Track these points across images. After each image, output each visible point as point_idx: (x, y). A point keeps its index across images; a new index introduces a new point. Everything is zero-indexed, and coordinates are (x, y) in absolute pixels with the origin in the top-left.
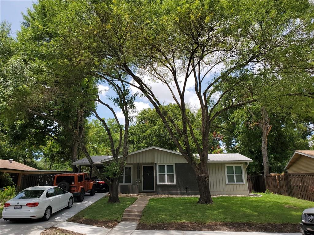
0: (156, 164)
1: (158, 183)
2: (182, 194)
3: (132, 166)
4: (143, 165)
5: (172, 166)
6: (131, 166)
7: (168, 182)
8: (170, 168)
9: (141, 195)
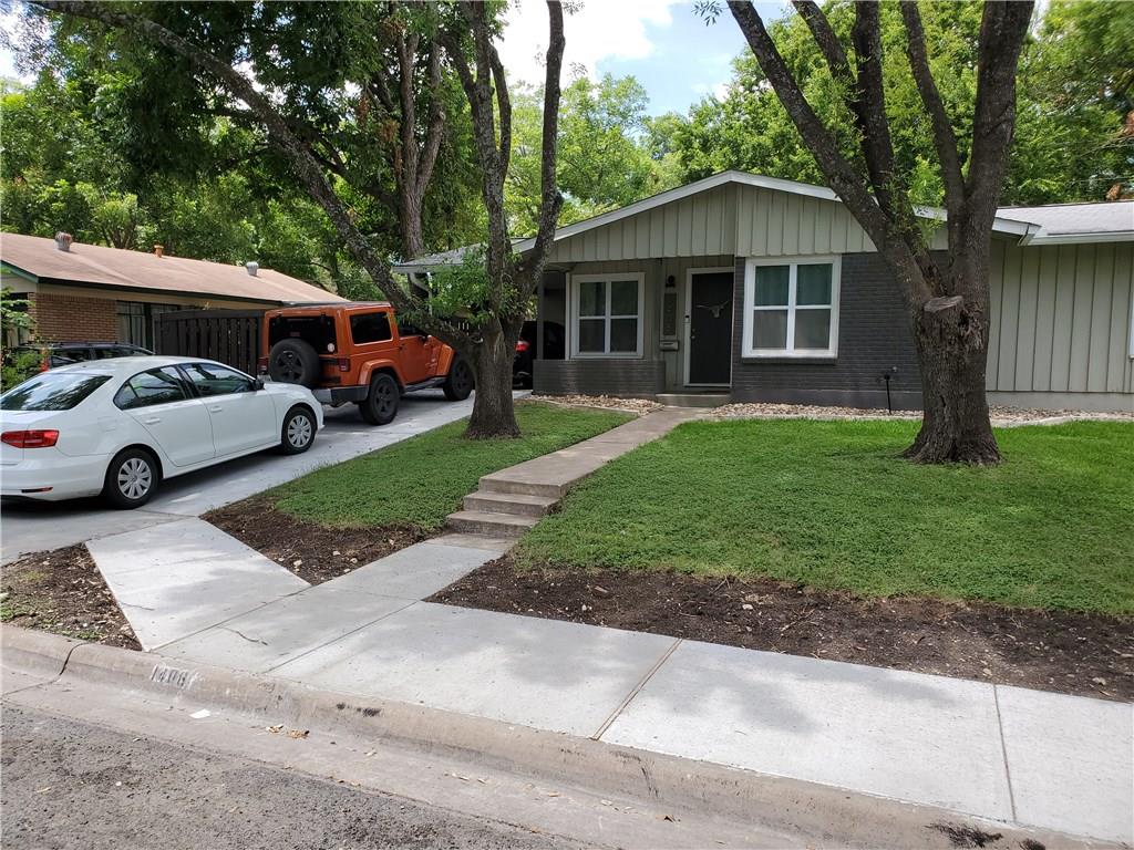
0: (742, 261)
1: (749, 351)
2: (863, 405)
3: (643, 274)
4: (691, 272)
5: (827, 268)
6: (639, 277)
7: (796, 346)
8: (814, 277)
9: (665, 402)
